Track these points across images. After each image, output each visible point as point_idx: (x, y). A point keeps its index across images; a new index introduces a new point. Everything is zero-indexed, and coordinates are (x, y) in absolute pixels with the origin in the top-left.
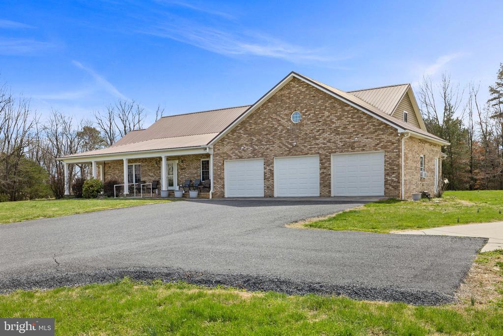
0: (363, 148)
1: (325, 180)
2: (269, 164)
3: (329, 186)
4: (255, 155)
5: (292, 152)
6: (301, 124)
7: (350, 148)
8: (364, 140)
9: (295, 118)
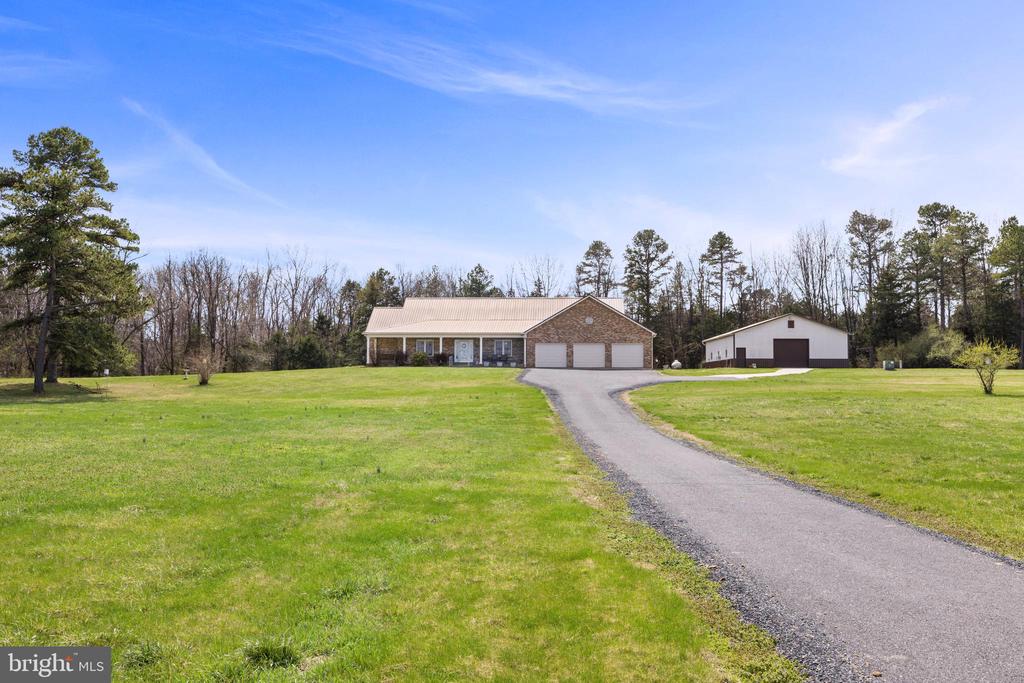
0: (631, 341)
1: (608, 358)
2: (570, 347)
3: (611, 361)
4: (560, 341)
5: (586, 340)
6: (593, 325)
7: (624, 340)
8: (632, 337)
9: (589, 321)
